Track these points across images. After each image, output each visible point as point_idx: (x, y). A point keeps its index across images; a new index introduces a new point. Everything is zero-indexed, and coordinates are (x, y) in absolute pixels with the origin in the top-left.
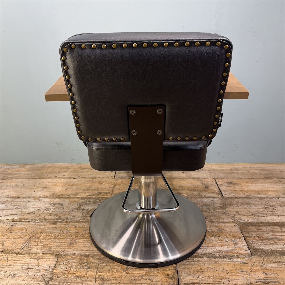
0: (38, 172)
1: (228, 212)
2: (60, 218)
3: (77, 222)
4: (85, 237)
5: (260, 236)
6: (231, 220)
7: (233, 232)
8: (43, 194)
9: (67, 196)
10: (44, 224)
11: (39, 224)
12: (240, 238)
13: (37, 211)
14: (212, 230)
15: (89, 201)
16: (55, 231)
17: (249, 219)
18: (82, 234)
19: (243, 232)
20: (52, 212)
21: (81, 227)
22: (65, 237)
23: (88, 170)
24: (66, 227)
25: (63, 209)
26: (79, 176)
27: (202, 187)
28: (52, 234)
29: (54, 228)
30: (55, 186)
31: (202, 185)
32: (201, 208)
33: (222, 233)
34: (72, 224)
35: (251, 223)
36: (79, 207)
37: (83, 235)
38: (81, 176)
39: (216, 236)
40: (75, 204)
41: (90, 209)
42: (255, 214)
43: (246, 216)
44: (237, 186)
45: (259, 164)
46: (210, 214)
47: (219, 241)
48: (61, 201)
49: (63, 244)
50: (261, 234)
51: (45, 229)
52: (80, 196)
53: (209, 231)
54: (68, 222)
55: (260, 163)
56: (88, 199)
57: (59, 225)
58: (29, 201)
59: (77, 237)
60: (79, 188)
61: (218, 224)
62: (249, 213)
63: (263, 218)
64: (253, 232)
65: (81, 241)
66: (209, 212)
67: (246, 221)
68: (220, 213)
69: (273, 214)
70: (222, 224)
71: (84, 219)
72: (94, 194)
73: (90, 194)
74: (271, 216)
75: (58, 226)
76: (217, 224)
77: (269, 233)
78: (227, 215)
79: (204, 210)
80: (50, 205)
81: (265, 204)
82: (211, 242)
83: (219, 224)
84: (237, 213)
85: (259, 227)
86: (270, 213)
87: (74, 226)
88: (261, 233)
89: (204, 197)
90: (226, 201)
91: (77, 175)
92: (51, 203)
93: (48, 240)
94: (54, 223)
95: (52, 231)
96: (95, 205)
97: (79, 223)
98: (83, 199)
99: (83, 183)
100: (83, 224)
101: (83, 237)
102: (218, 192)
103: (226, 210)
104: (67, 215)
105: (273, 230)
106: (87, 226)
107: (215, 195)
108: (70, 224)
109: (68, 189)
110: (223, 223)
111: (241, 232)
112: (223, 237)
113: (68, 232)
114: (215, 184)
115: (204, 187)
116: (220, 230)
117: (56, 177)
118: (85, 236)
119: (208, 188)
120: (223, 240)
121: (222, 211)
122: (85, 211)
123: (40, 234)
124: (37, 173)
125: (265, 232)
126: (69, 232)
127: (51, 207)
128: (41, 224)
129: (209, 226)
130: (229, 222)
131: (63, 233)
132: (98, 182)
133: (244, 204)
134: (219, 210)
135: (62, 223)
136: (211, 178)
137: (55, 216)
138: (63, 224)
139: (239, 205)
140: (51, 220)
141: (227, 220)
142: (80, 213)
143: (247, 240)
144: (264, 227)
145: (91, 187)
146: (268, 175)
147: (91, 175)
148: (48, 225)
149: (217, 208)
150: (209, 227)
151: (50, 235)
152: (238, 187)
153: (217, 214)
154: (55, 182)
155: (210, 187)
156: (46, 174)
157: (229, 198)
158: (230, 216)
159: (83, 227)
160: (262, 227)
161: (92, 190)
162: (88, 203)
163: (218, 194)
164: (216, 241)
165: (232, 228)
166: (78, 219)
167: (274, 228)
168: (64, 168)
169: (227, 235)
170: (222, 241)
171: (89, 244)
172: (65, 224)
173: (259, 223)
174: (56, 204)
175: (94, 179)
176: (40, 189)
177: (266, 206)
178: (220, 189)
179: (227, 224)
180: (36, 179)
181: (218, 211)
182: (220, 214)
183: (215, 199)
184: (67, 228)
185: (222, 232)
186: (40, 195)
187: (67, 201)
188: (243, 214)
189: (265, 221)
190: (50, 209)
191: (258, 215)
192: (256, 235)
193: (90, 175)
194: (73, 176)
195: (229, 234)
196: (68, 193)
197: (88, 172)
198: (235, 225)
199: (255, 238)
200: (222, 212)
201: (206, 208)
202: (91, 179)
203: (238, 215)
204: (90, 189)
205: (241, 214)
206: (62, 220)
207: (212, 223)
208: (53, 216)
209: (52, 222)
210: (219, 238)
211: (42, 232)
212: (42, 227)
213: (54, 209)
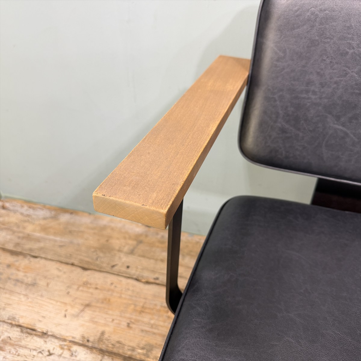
0: (80, 241)
8: (82, 330)
26: (157, 276)
30: (107, 306)
38: (161, 278)
58: (51, 352)
91: (154, 272)
109: (133, 326)
117: (113, 269)
124: (79, 245)
154: (109, 290)
156: (95, 253)
168: (130, 237)
176: (77, 310)
180: (74, 268)
186: (75, 334)
194: (146, 274)
196: (131, 341)
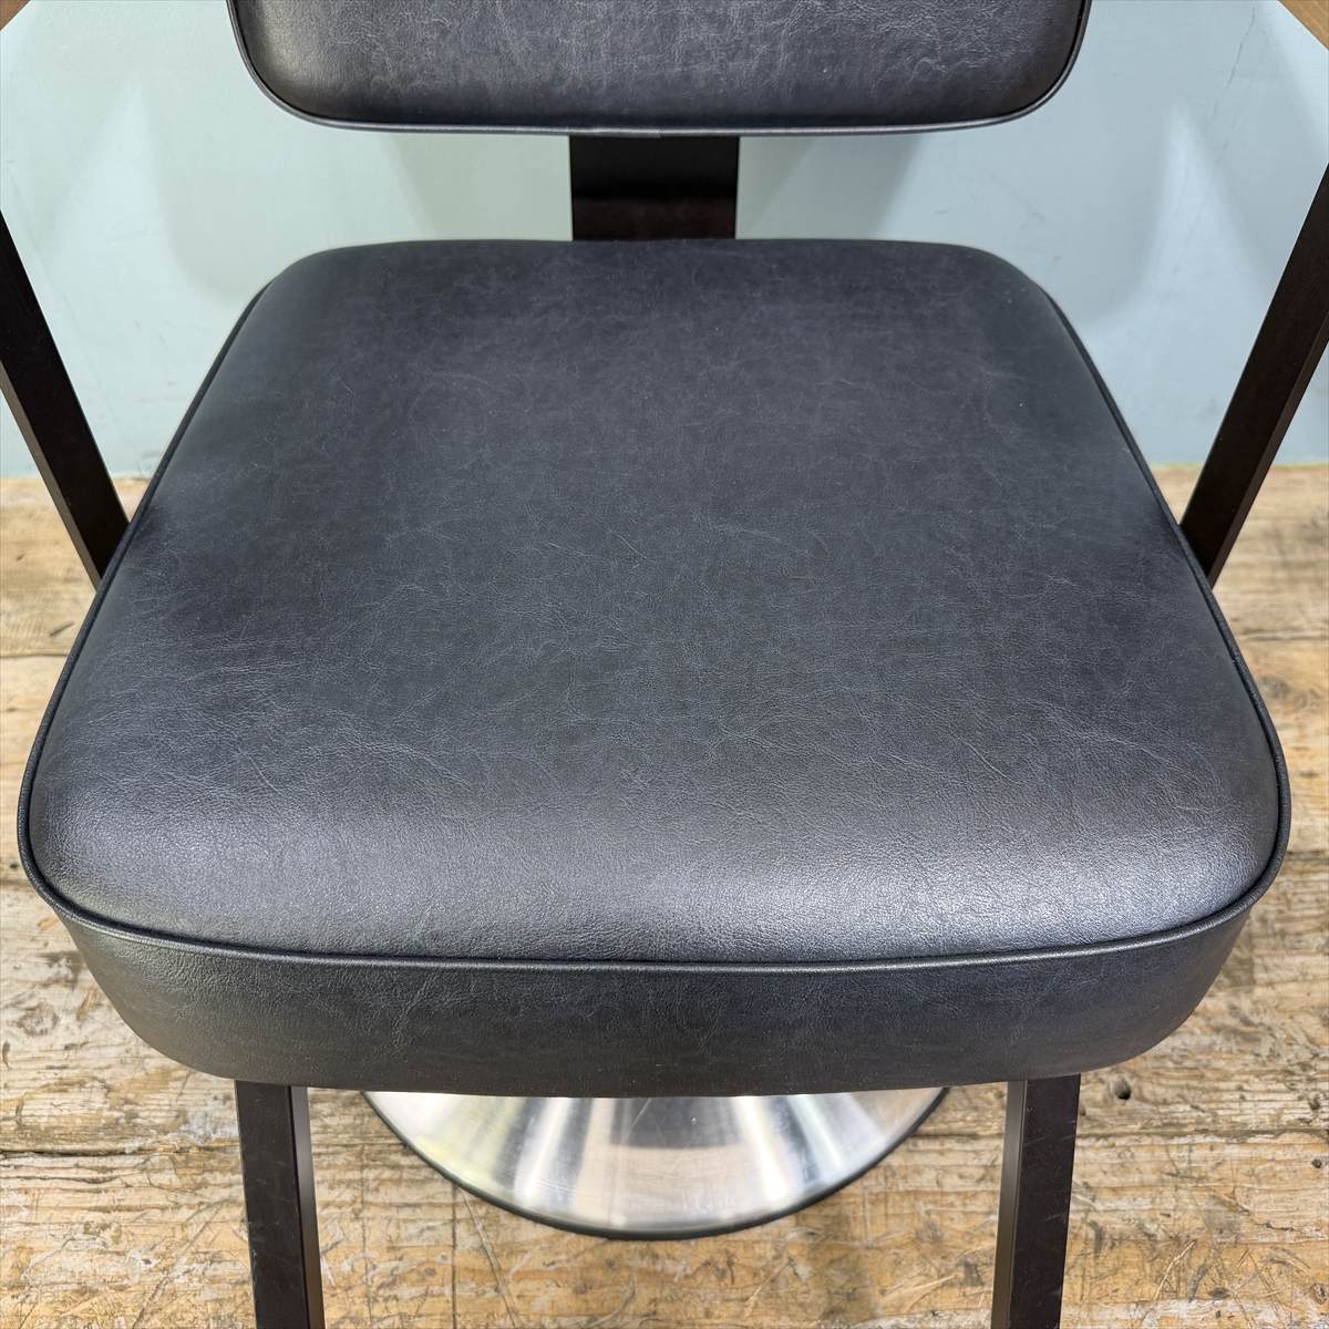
1: (1267, 1020)
2: (129, 1125)
6: (1292, 1108)
7: (1309, 1240)
10: (27, 1192)
14: (1170, 1222)
16: (112, 1268)
20: (67, 1048)
28: (97, 1305)
29: (104, 1227)
39: (1202, 1289)
51: (36, 1244)
53: (1152, 1228)
57: (132, 1198)
61: (1208, 1152)
68: (1217, 1030)
70: (1235, 1151)
75: (129, 1209)
76: (1201, 1154)
78: (1265, 1048)
80: (46, 973)
83: (1212, 1148)
92: (53, 946)
94: (95, 1175)
95: (88, 1268)
103: (1259, 992)
104: (179, 1084)
108: (204, 1184)
110: (1241, 1134)
112: (1245, 1295)
113: (199, 1268)
116: (1223, 1215)
117: (59, 639)
121: (1234, 1010)
126: (209, 1273)
127: (54, 999)
129: (1153, 1178)
130: (1277, 1129)
131: (166, 1287)
135: (154, 1178)
137: (98, 1099)
138: (160, 1187)
140: (68, 1136)
141: (1266, 1110)
150: (1151, 1186)
151: (77, 1310)
158: (1282, 1062)
169: (1275, 1268)
172: (175, 1179)
179: (1265, 1149)
182: (1219, 1040)
184: (192, 1232)
185: (1236, 1244)
190: (48, 1023)
198: (1316, 1154)
200: (1232, 1022)
206: (150, 1141)
207: (1167, 1148)
208: (76, 1096)
209: (77, 1166)
210: (1223, 1310)
211: (21, 1286)
212: (18, 1229)
213: (81, 1014)
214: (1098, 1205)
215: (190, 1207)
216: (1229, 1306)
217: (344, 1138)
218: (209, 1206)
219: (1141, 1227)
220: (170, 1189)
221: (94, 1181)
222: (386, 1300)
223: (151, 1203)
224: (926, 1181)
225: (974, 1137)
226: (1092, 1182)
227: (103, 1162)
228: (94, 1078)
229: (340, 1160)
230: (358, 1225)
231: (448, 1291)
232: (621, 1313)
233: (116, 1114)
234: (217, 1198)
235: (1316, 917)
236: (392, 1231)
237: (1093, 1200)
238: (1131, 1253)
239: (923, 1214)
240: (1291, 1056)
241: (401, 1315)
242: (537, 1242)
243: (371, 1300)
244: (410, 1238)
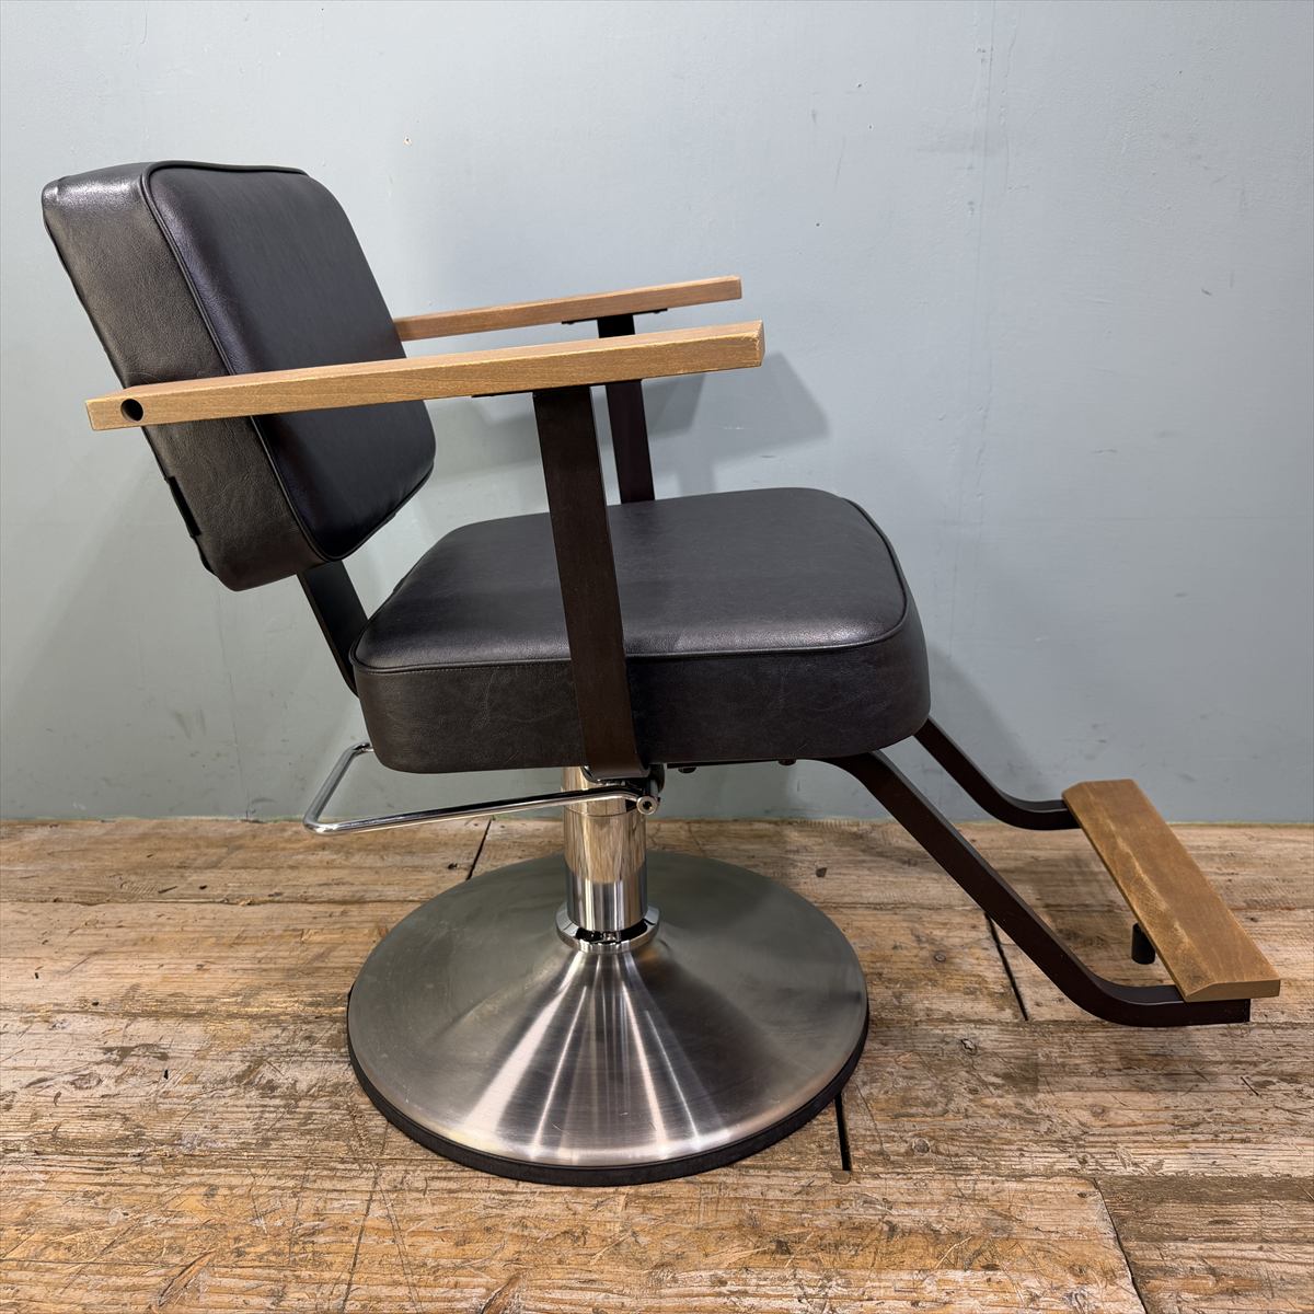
0: (77, 865)
1: (1046, 1112)
2: (138, 1139)
3: (223, 1162)
4: (249, 1257)
5: (1223, 1269)
6: (1064, 1162)
7: (1071, 1239)
8: (79, 991)
9: (198, 1007)
10: (47, 1173)
11: (20, 1168)
12: (1109, 1276)
13: (24, 1091)
14: (954, 1224)
15: (308, 1038)
16: (97, 1217)
17: (1161, 1157)
18: (237, 1239)
19: (1126, 1239)
20: (103, 1096)
21: (241, 1196)
22: (143, 1253)
23: (335, 857)
24: (163, 1189)
25: (163, 1079)
26: (276, 890)
27: (916, 960)
28: (79, 1237)
29: (99, 1194)
30: (145, 948)
31: (915, 944)
32: (902, 1083)
33: (1012, 1244)
34: (194, 1174)
35: (1172, 1178)
36: (250, 1070)
37: (241, 1244)
38: (287, 893)
39: (976, 1264)
40: (230, 1053)
41: (302, 1086)
42: (1197, 1124)
43: (1146, 1138)
44: (1103, 954)
45: (1222, 826)
46: (952, 1122)
47: (991, 1297)
48: (161, 1033)
49: (126, 1297)
50: (1231, 1253)
51: (45, 1202)
52: (268, 1006)
53: (938, 1227)
54: (179, 1158)
55: (1227, 823)
56: (305, 1027)
57: (126, 1180)
59: (208, 1257)
60: (266, 957)
61: (990, 1185)
62: (1163, 1115)
63: (1238, 1148)
64: (1185, 1240)
65: (226, 1282)
66: (946, 1112)
67: (1143, 1170)
68: (1004, 1116)
69: (1294, 1123)
70: (1013, 1185)
71: (266, 1142)
72: (339, 995)
73: (320, 995)
74: (1283, 1140)
75: (121, 1185)
76: (984, 1186)
77: (1276, 1246)
78: (1043, 1127)
79: (917, 1098)
80: (100, 1057)
81: (1255, 1064)
82: (947, 1299)
83: (993, 1183)
84: (1095, 1115)
85: (1221, 1210)
86: (1282, 1116)
87: (204, 1185)
88: (1228, 1250)
89: (922, 1016)
90: (1041, 1041)
91: (270, 886)
92: (111, 1044)
93: (48, 1270)
94: (101, 1166)
95: (79, 1216)
96: (337, 1062)
97: (233, 1166)
98: (279, 1023)
99: (294, 930)
100: (254, 1176)
101: (240, 1253)
102: (1002, 991)
103: (1041, 1096)
104: (181, 1119)
105: (1296, 1230)
106: (274, 1188)
107: (983, 1008)
108: (184, 1174)
109: (213, 966)
110: (1020, 1176)
111: (1117, 1239)
112: (1013, 1269)
113: (165, 1220)
114: (986, 944)
115: (924, 961)
116: (999, 1222)
117: (164, 894)
118: (252, 1249)
119: (946, 966)
120: (1014, 1289)
121: (1018, 1105)
122: (274, 1097)
123: (11, 1232)
124: (74, 870)
125: (1251, 1240)
126: (173, 1222)
127: (102, 1071)
128: (30, 1169)
129: (942, 1198)
130: (1049, 1174)
131: (136, 1229)
132: (372, 925)
133: (1140, 1063)
134: (1001, 1097)
135: (147, 1169)
136: (968, 908)
137: (117, 1125)
138: (149, 1174)
139: (1107, 1066)
140: (88, 1144)
141: (1041, 1162)
142: (248, 1107)
143: (1150, 1291)
144: (1249, 1208)
145: (332, 954)
146: (1267, 888)
147: (343, 884)
148: (71, 1174)
149: (993, 1084)
150: (939, 1203)
151: (63, 1239)
152: (1110, 958)
153: (986, 1120)
154: (151, 925)
155: (958, 960)
156: (117, 878)
157: (1056, 1022)
158: (1058, 1136)
159: (249, 1196)
160: (1233, 1208)
161: (333, 972)
162: (302, 1046)
163: (998, 999)
164: (972, 1293)
165: (1068, 1213)
166: (234, 1146)
167: (1302, 1217)
168: (210, 844)
169: (1040, 1254)
170: (1007, 1296)
171: (268, 1303)
172: (161, 1170)
173: (1215, 1182)
174: (132, 1049)
175: (354, 910)
176: (68, 964)
177: (1259, 1074)
178: (1012, 969)
179: (1038, 1185)
180: (61, 905)
181: (994, 1106)
182: (1006, 1122)
183: (984, 1033)
184: (165, 1199)
185: (1008, 1239)
186: (61, 999)
187: (195, 1030)
188: (1129, 1125)
189: (1252, 1170)
190: (93, 1083)
191: (1214, 1128)
192: (1202, 1258)
193: (339, 883)
194: (250, 891)
195: (1053, 1250)
196: (205, 988)
197: (329, 865)
198: (1082, 1189)
199: (1195, 1277)
200: (1017, 1112)
201: (929, 1084)
202: (338, 909)
203: (1103, 1131)
204: (323, 965)
205: (1119, 1123)
206: (149, 1149)
207: (955, 1182)
208: (102, 1123)
209: (89, 1160)
210: (993, 1278)
211: (25, 1224)
212: (34, 1192)
213: (119, 1080)
214: (894, 1212)
215: (167, 1185)
216: (999, 1275)
217: (298, 1152)
218: (182, 1185)
219: (928, 1226)
220: (156, 1175)
221: (102, 1169)
222: (304, 1243)
223: (140, 1182)
224: (754, 1192)
225: (797, 1169)
226: (889, 1198)
227: (109, 1159)
228: (117, 1113)
229: (291, 1164)
230: (294, 1200)
231: (355, 1240)
232: (490, 1259)
233: (128, 1133)
234: (190, 1181)
235: (1091, 1056)
236: (320, 1204)
237: (891, 1208)
238: (919, 1241)
239: (747, 1211)
240: (1065, 1132)
241: (314, 1253)
242: (432, 1215)
243: (292, 1242)
244: (333, 1209)
